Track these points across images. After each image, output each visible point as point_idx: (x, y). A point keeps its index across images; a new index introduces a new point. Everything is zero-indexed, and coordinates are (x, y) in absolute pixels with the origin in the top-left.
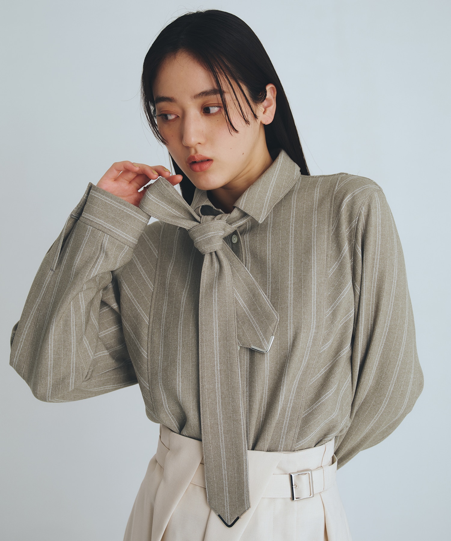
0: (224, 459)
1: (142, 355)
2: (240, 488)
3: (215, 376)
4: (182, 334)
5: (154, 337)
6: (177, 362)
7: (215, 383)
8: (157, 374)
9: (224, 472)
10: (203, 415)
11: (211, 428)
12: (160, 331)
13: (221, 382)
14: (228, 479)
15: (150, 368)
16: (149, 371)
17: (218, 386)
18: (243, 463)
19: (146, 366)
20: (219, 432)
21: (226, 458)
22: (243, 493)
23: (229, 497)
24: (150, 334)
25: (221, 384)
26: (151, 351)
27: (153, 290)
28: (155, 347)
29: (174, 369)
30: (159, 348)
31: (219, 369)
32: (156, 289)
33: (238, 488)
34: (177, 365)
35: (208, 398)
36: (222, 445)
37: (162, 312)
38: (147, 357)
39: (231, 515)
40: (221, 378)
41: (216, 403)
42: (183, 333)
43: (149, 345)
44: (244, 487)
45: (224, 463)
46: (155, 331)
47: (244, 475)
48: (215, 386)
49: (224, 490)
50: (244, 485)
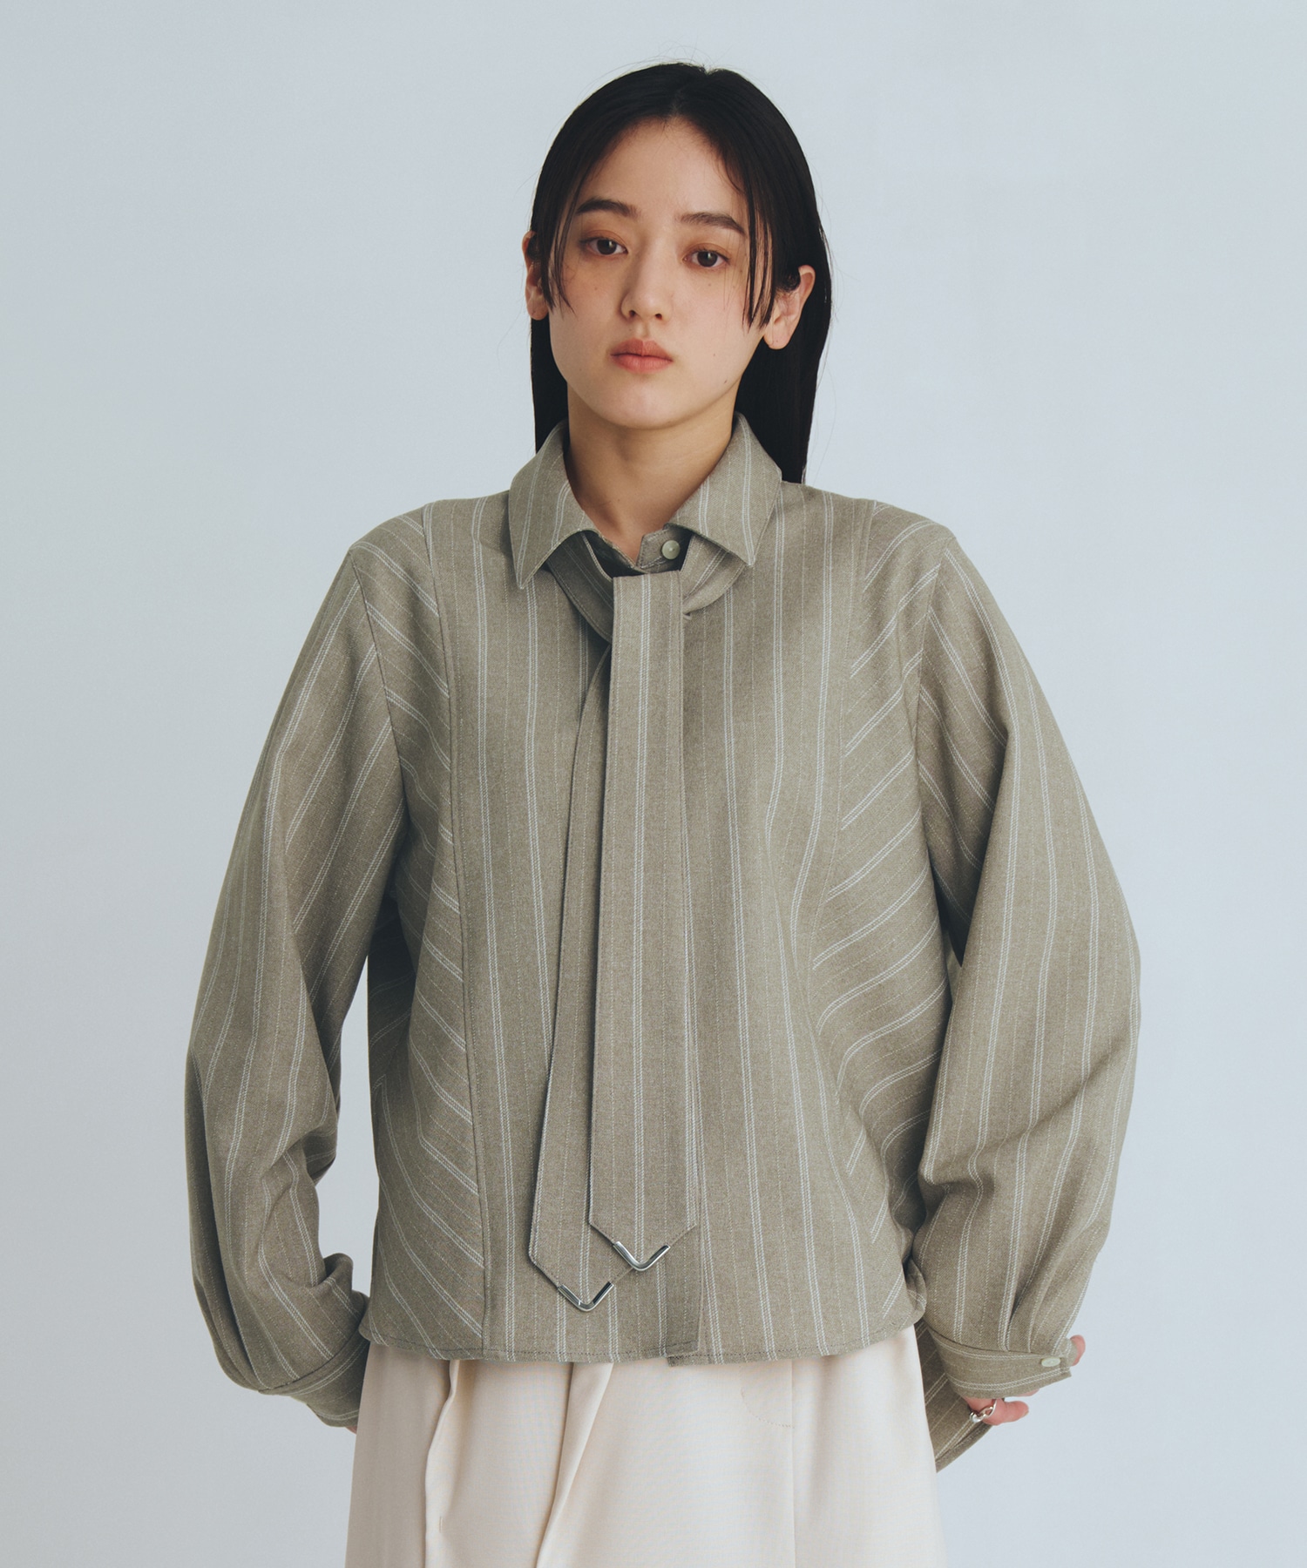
0: (639, 1122)
1: (443, 840)
2: (675, 1181)
3: (631, 943)
4: (536, 784)
5: (464, 798)
6: (528, 845)
7: (632, 957)
8: (479, 876)
9: (639, 1149)
10: (600, 1025)
11: (616, 1054)
12: (478, 781)
13: (644, 957)
14: (646, 1164)
15: (460, 865)
16: (461, 872)
17: (637, 965)
18: (685, 1128)
19: (452, 862)
20: (632, 1062)
21: (645, 1119)
22: (683, 1191)
23: (645, 1203)
24: (455, 792)
25: (644, 962)
26: (460, 829)
27: (449, 694)
28: (468, 818)
29: (523, 861)
30: (480, 819)
31: (641, 928)
32: (454, 690)
33: (670, 1182)
34: (529, 851)
35: (615, 989)
36: (638, 1092)
37: (477, 738)
38: (453, 842)
39: (649, 1240)
40: (644, 948)
41: (632, 1001)
42: (537, 782)
43: (455, 817)
44: (685, 1178)
45: (639, 1130)
46: (466, 783)
47: (684, 1152)
48: (630, 964)
49: (634, 1188)
50: (685, 1175)
